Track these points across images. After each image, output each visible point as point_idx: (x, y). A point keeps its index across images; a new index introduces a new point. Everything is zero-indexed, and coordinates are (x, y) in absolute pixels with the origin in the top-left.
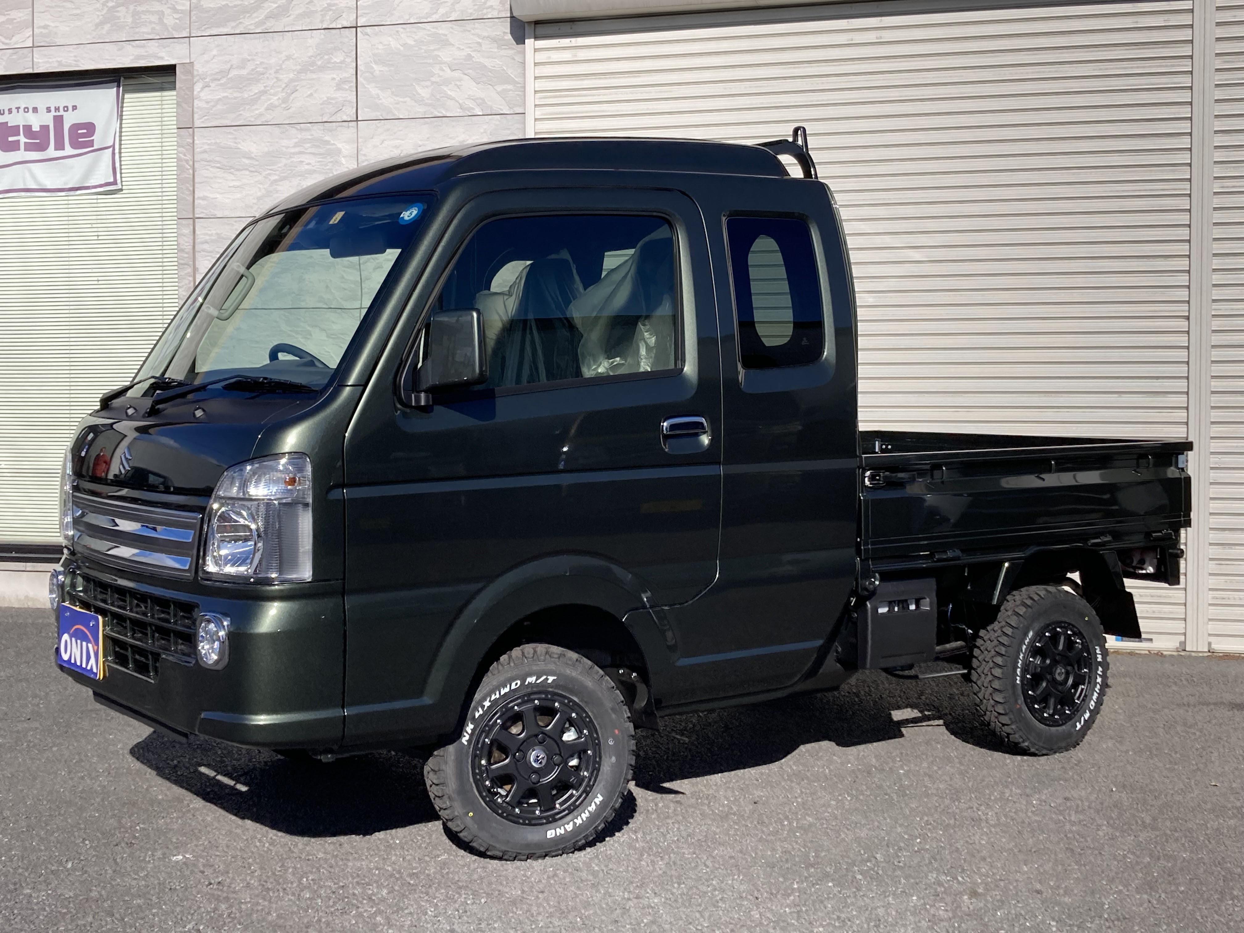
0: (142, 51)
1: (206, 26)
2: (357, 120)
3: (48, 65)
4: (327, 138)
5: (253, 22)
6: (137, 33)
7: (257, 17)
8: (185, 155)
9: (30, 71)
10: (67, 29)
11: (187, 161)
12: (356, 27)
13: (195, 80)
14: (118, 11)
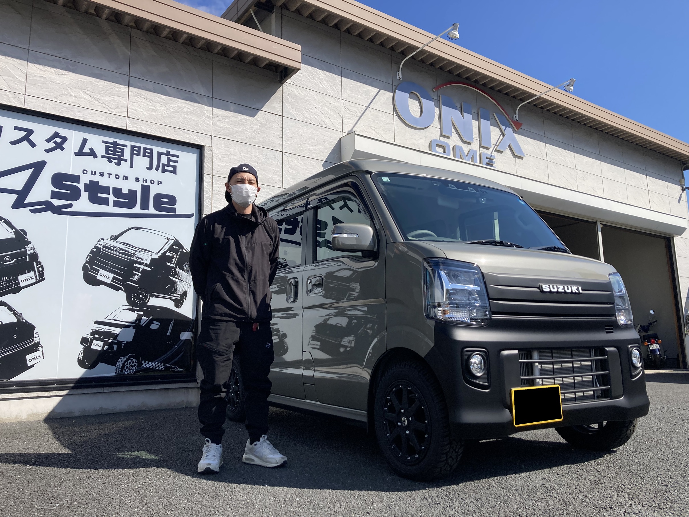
0: (187, 136)
1: (219, 133)
2: (283, 188)
3: (136, 129)
4: (270, 192)
5: (240, 138)
6: (185, 127)
7: (243, 136)
8: (208, 186)
9: (125, 128)
10: (148, 114)
11: (209, 189)
12: (283, 152)
13: (214, 155)
14: (176, 114)
